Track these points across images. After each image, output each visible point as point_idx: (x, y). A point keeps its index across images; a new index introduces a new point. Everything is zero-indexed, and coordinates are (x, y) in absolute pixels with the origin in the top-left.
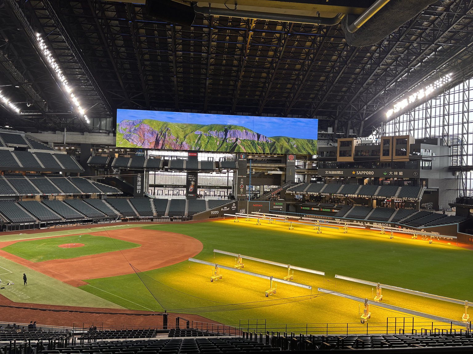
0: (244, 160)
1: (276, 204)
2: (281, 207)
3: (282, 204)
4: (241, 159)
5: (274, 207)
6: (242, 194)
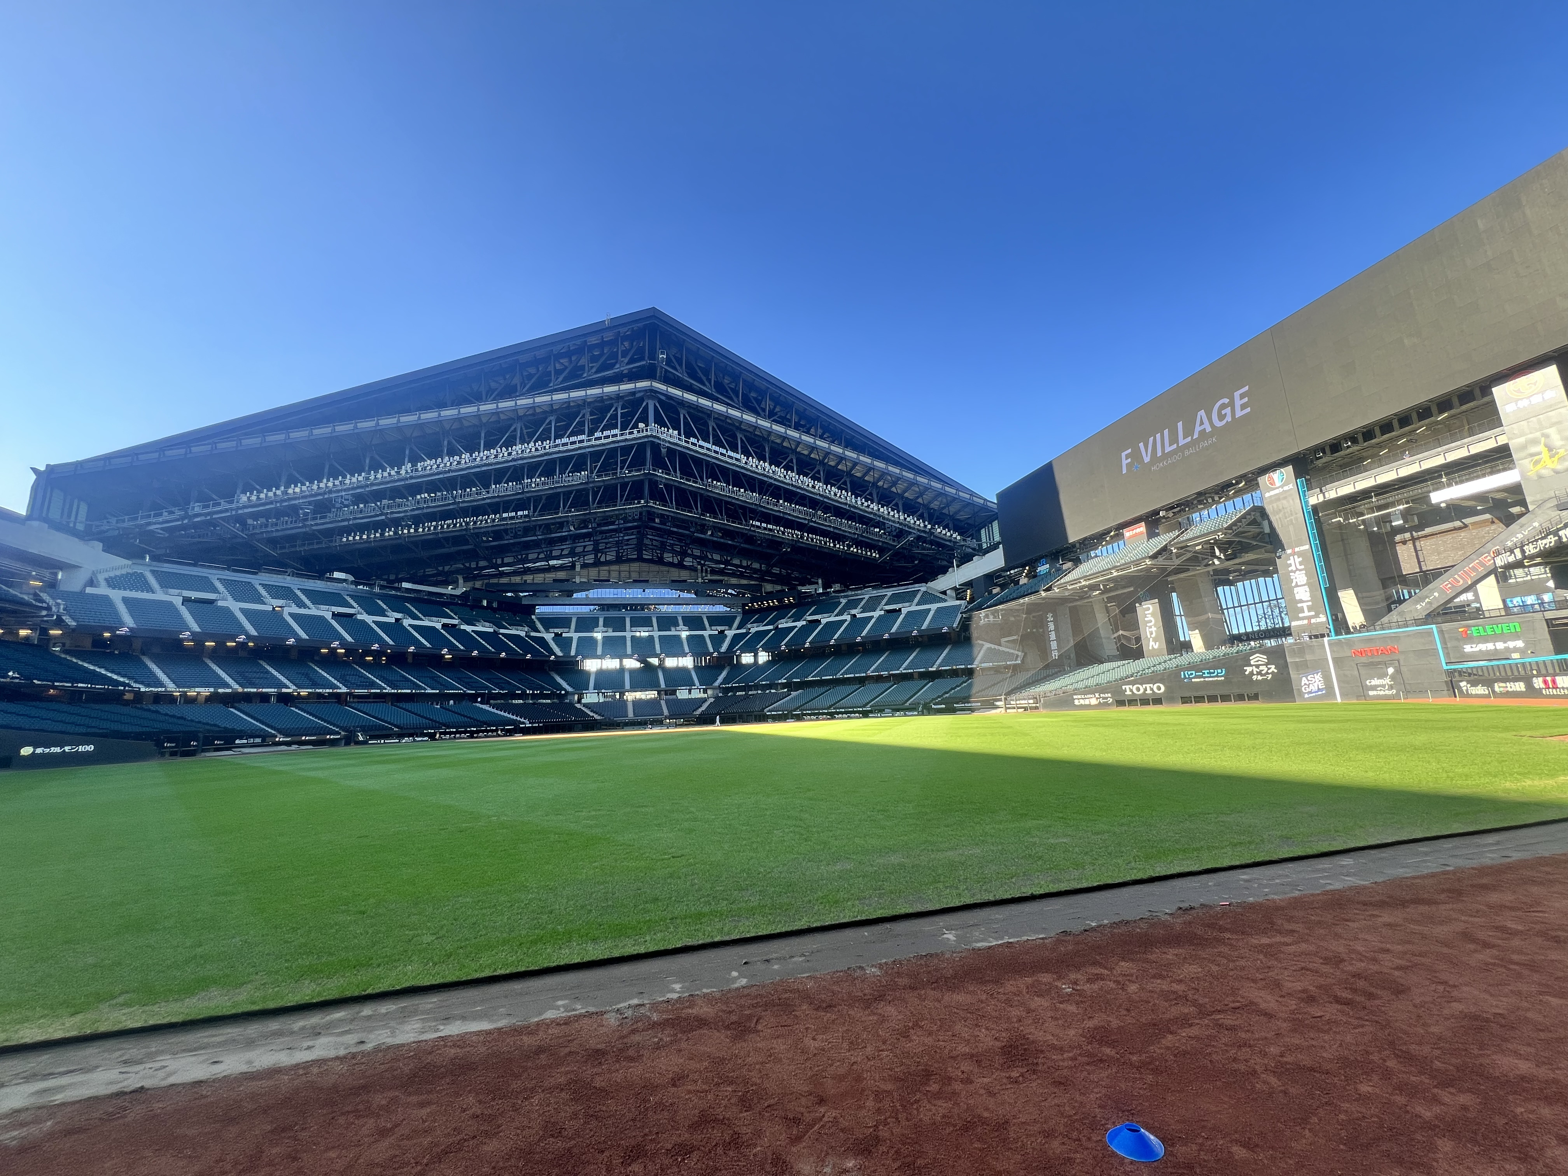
0: (1286, 488)
4: (1272, 493)
6: (1309, 617)
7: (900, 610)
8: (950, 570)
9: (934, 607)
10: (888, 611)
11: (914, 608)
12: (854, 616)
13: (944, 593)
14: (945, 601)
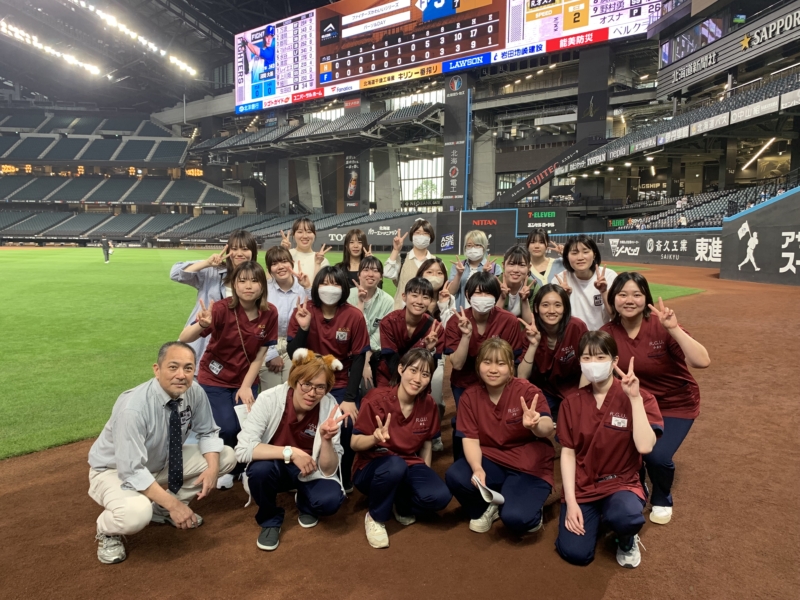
0: (460, 93)
1: (536, 215)
2: (549, 225)
3: (553, 214)
4: (451, 95)
5: (530, 225)
6: (454, 194)
7: (120, 137)
8: (179, 104)
9: (159, 140)
10: (105, 136)
11: (135, 138)
12: (64, 135)
13: (170, 127)
14: (170, 136)
